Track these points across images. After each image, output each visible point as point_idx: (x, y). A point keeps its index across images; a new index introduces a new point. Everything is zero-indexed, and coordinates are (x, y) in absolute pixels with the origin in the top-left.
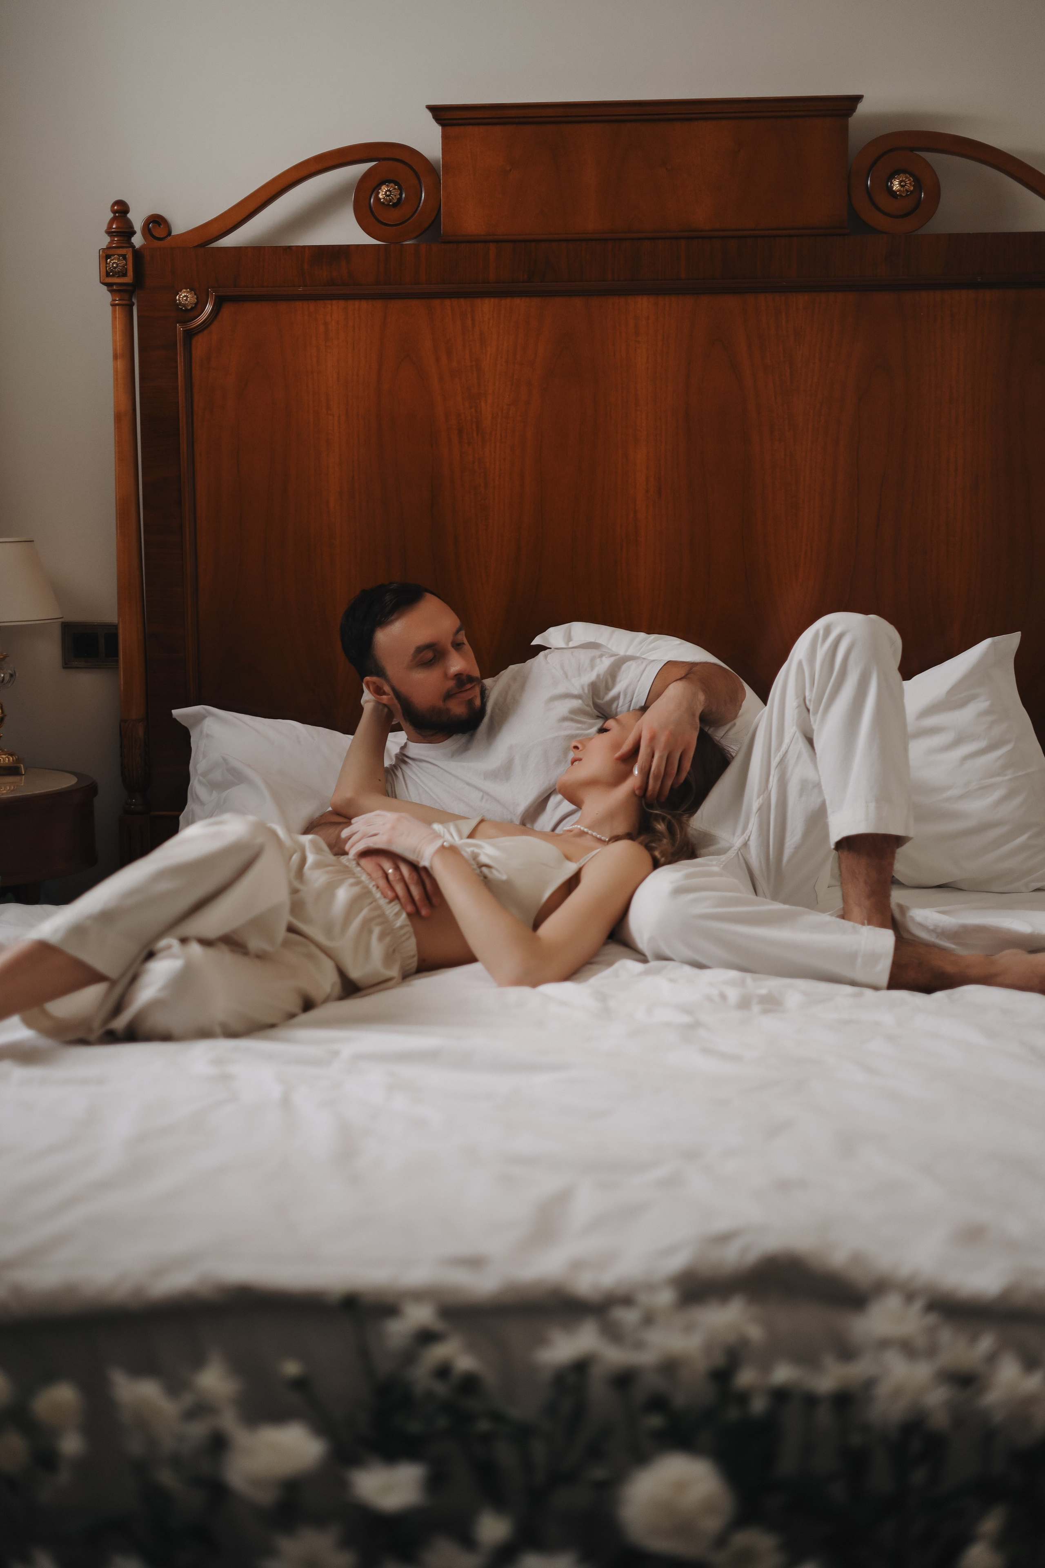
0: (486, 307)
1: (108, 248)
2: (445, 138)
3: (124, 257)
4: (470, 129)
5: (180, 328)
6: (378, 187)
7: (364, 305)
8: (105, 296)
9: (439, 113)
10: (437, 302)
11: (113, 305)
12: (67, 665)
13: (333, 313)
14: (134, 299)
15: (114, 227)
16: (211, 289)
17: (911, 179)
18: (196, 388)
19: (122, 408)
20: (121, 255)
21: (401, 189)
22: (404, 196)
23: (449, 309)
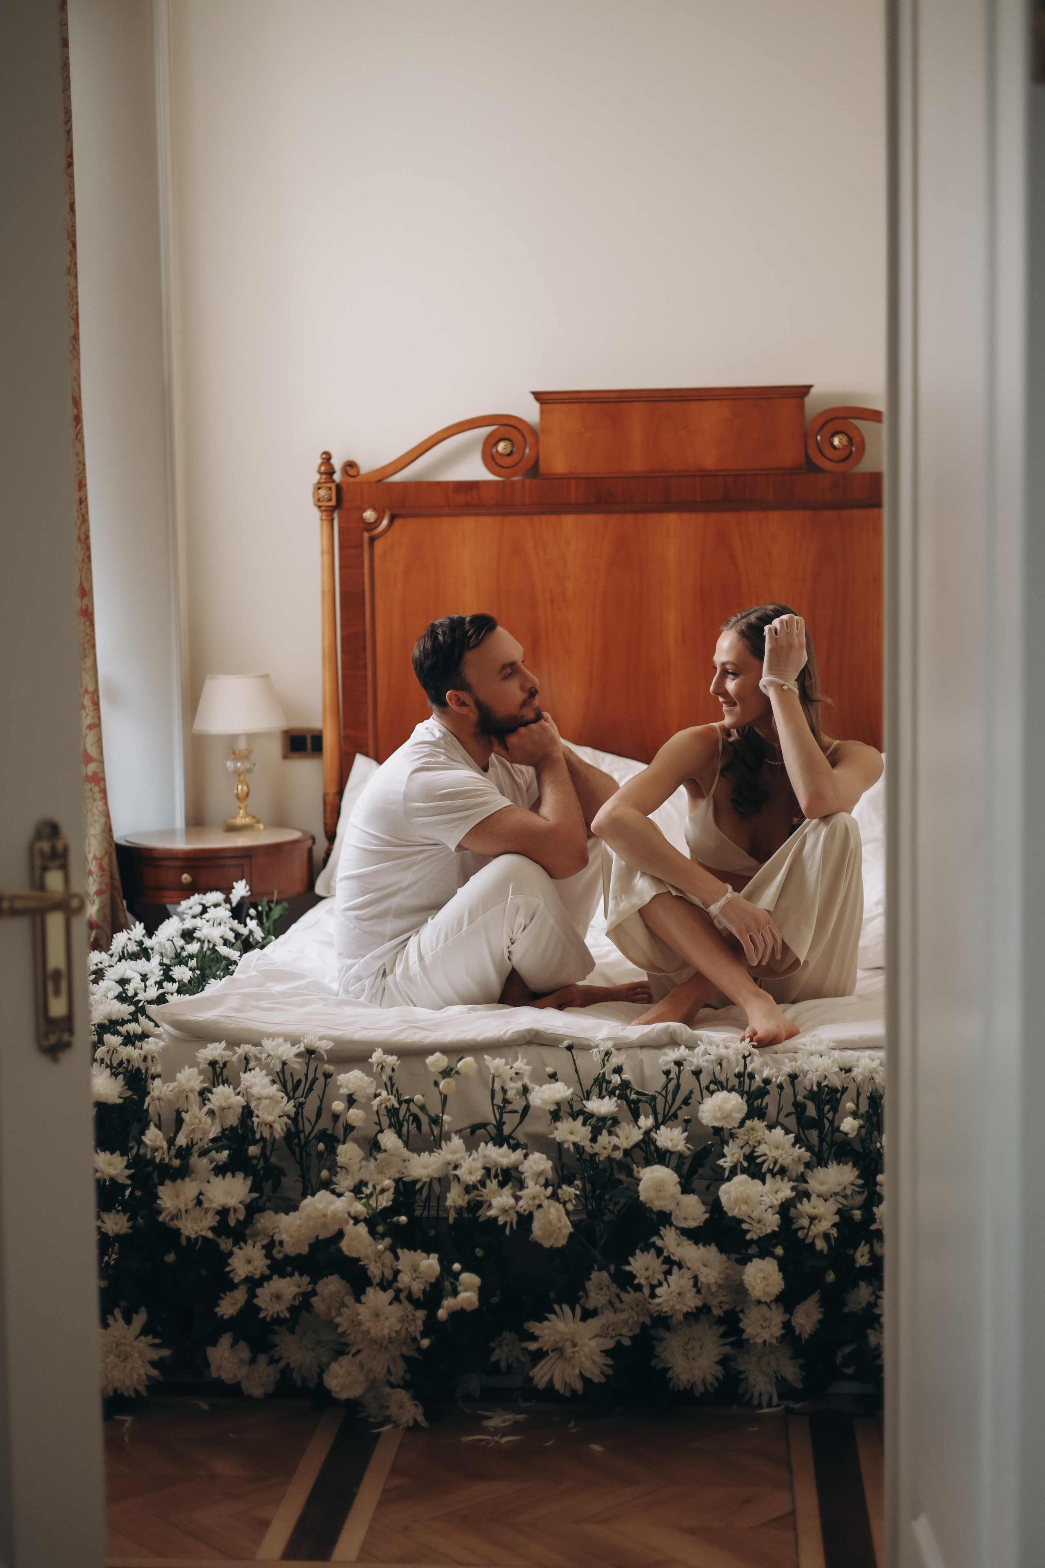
0: (569, 521)
1: (319, 483)
2: (542, 412)
3: (330, 489)
4: (559, 405)
5: (366, 535)
7: (488, 520)
8: (316, 514)
9: (539, 396)
10: (536, 518)
11: (322, 520)
12: (285, 757)
13: (468, 524)
14: (336, 515)
15: (323, 468)
16: (387, 510)
17: (846, 437)
18: (377, 574)
19: (327, 587)
20: (327, 487)
21: (513, 445)
22: (515, 449)
23: (544, 522)
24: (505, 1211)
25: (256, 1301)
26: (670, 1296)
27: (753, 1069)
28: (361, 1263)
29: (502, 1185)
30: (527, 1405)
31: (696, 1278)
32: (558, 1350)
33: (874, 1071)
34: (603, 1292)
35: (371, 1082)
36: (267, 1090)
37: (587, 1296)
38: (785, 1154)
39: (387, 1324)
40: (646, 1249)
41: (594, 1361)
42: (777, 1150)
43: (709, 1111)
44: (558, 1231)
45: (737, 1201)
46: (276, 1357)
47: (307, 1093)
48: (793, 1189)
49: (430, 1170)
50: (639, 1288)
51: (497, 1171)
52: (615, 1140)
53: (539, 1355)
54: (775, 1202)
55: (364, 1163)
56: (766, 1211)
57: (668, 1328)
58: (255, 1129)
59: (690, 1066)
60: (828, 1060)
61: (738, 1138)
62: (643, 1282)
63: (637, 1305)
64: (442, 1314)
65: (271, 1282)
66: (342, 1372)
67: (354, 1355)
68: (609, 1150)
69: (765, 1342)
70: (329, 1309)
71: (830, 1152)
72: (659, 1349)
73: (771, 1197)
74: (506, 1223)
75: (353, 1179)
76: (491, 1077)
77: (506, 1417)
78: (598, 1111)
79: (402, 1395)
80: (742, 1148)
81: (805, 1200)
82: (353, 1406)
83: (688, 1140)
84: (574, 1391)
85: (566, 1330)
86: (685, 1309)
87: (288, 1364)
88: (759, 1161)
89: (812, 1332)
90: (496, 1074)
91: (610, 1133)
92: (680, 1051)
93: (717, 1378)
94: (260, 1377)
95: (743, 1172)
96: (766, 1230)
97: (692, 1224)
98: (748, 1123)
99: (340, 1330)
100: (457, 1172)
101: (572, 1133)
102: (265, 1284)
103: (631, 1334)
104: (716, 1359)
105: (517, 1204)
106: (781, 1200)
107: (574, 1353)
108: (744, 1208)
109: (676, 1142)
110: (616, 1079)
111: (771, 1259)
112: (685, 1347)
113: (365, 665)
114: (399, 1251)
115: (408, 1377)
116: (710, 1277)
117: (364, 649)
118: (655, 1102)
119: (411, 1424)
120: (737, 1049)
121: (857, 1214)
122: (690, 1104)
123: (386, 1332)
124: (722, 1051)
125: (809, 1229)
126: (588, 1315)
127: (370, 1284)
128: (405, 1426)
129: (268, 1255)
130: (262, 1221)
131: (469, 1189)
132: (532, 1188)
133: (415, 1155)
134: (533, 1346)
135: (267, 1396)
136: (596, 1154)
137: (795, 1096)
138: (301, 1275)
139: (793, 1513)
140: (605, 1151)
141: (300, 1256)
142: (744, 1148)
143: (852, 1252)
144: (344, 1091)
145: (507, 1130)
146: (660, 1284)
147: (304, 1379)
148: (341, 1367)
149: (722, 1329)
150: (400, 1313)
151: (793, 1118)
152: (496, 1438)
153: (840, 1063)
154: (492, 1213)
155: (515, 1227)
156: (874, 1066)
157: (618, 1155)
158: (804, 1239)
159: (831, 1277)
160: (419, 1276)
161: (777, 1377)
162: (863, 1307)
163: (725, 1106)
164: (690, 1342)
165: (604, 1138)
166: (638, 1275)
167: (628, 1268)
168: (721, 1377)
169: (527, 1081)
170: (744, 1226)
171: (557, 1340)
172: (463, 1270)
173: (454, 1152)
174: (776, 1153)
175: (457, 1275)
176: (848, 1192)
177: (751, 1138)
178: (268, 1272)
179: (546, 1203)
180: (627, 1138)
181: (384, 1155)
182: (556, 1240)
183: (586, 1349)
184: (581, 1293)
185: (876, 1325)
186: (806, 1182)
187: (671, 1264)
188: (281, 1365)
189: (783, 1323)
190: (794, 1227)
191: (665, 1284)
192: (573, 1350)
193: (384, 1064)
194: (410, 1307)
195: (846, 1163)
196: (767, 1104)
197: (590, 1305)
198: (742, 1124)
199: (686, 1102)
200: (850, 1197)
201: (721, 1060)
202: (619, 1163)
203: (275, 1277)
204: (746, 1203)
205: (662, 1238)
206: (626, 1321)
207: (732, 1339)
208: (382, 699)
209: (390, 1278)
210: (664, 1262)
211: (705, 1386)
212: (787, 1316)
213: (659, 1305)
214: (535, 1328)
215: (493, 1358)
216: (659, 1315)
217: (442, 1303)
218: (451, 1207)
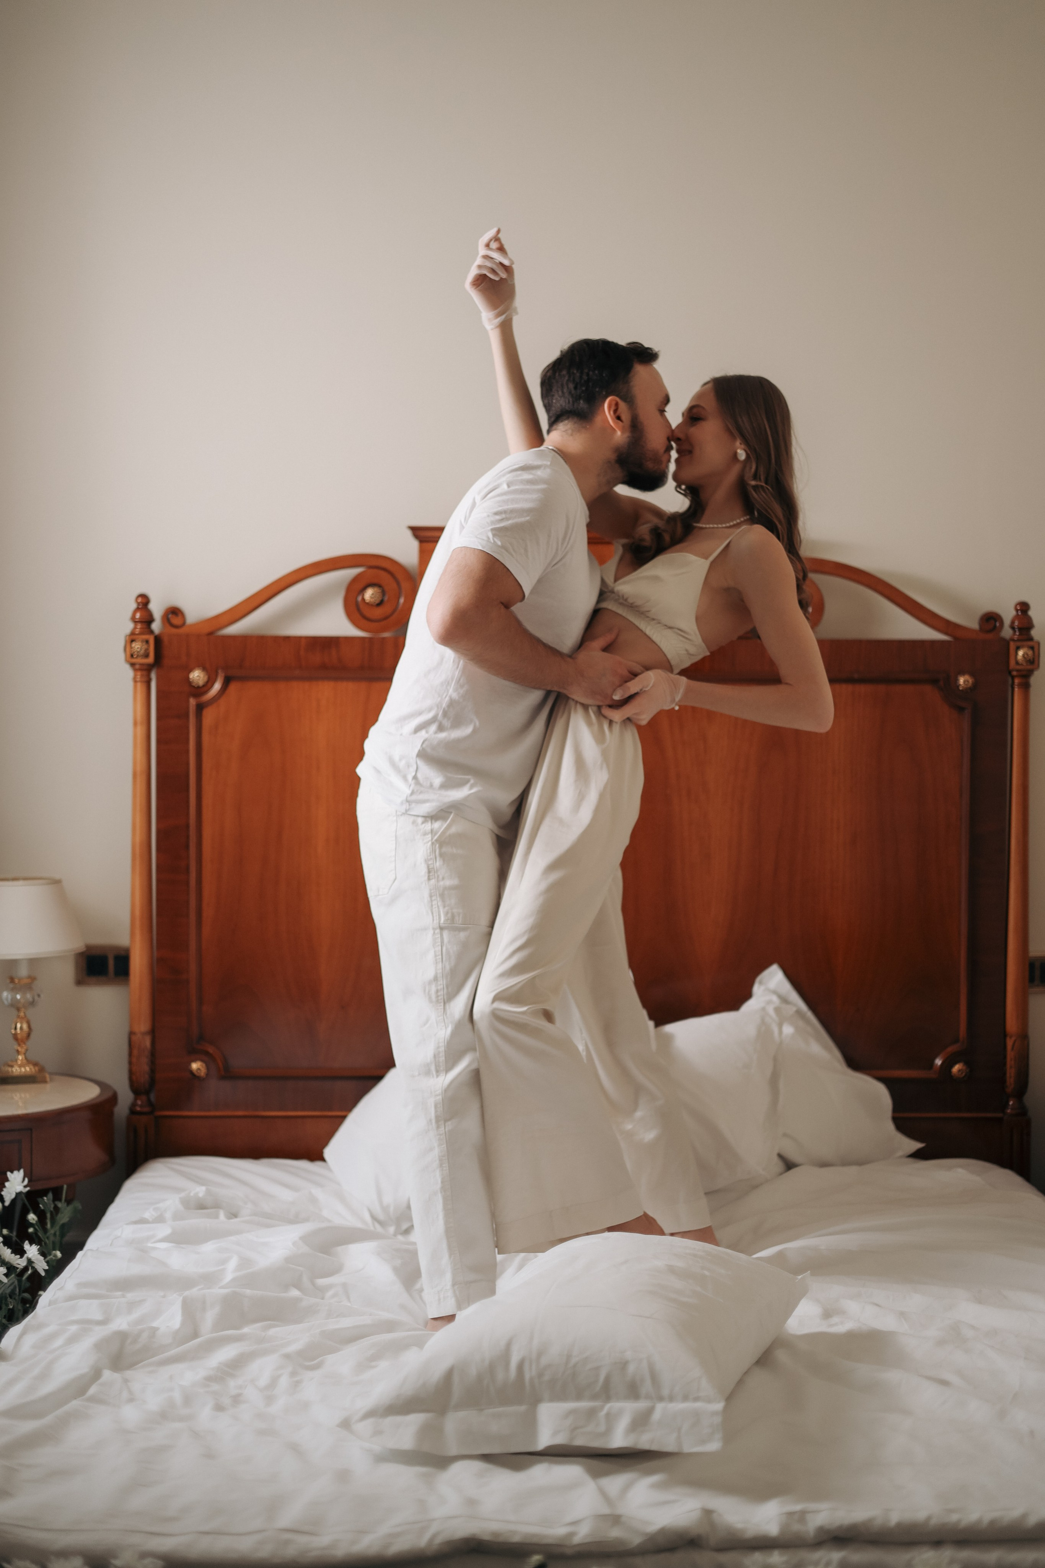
1: (132, 634)
2: (421, 551)
3: (147, 642)
5: (192, 702)
6: (364, 589)
7: (351, 686)
9: (417, 532)
11: (135, 681)
12: (80, 983)
13: (325, 692)
14: (153, 676)
15: (138, 615)
16: (220, 669)
18: (205, 753)
20: (144, 640)
21: (382, 592)
22: (386, 598)
113: (187, 869)
117: (188, 848)
208: (208, 911)
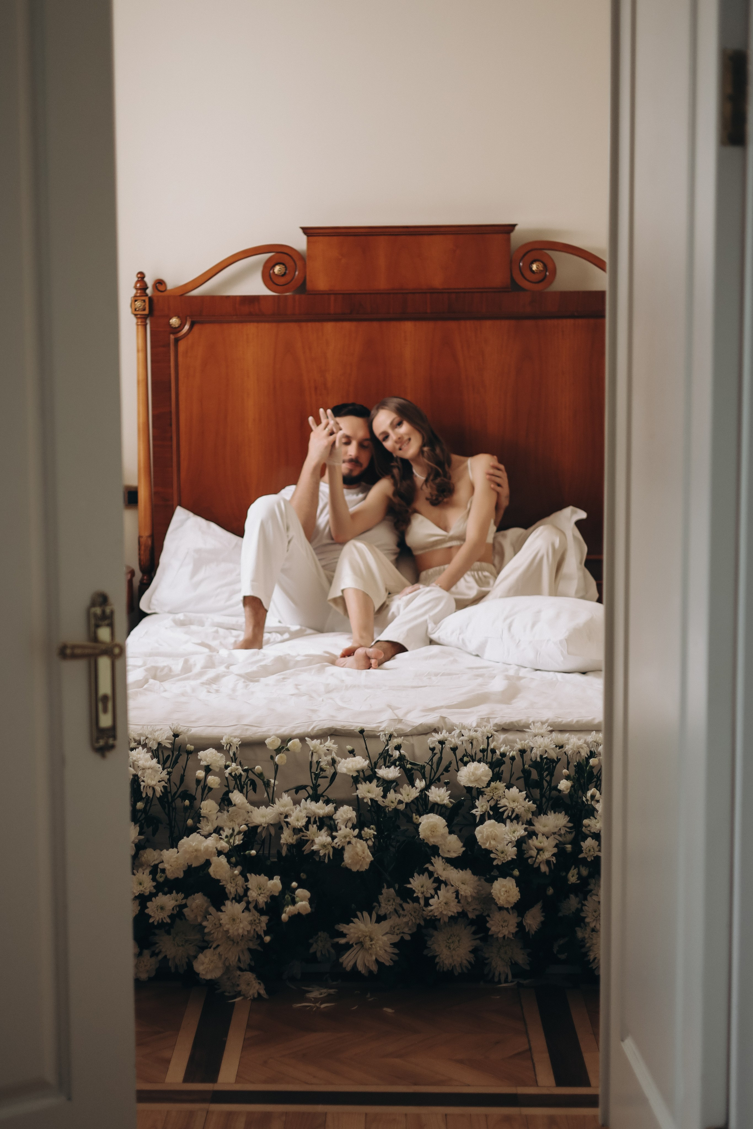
0: (329, 326)
1: (135, 296)
2: (309, 242)
3: (144, 301)
4: (321, 238)
5: (172, 337)
6: (274, 266)
7: (267, 325)
9: (306, 230)
10: (303, 324)
11: (138, 325)
13: (251, 329)
14: (148, 322)
15: (138, 285)
16: (188, 318)
17: (542, 264)
18: (180, 368)
19: (142, 377)
20: (142, 300)
21: (286, 267)
22: (287, 272)
23: (311, 326)
24: (324, 846)
25: (147, 911)
26: (440, 905)
27: (494, 746)
28: (221, 884)
29: (320, 828)
30: (335, 983)
31: (457, 892)
32: (360, 943)
33: (580, 747)
34: (390, 903)
35: (221, 757)
36: (149, 762)
37: (380, 906)
38: (520, 805)
39: (241, 925)
40: (422, 872)
41: (386, 951)
42: (514, 803)
43: (465, 776)
44: (362, 859)
45: (488, 838)
46: (157, 951)
47: (173, 765)
48: (526, 830)
49: (267, 818)
50: (417, 900)
51: (315, 818)
52: (399, 797)
53: (348, 947)
54: (513, 839)
55: (219, 814)
56: (507, 845)
57: (435, 928)
58: (142, 790)
59: (450, 744)
60: (548, 740)
61: (485, 795)
62: (420, 895)
63: (415, 912)
64: (284, 917)
65: (157, 898)
66: (207, 960)
67: (214, 949)
68: (396, 804)
69: (504, 937)
70: (196, 916)
71: (548, 804)
72: (429, 943)
73: (510, 835)
74: (325, 855)
75: (212, 825)
76: (311, 753)
77: (322, 991)
78: (387, 776)
79: (249, 976)
80: (488, 801)
81: (534, 837)
82: (212, 984)
83: (451, 796)
84: (370, 972)
85: (367, 930)
86: (450, 914)
87: (165, 957)
88: (501, 810)
89: (537, 930)
90: (315, 751)
91: (395, 791)
92: (442, 734)
93: (470, 963)
94: (145, 966)
95: (489, 819)
96: (507, 858)
97: (454, 855)
98: (493, 784)
99: (206, 930)
100: (288, 820)
101: (369, 792)
102: (153, 899)
103: (410, 932)
104: (470, 949)
105: (333, 842)
106: (518, 837)
107: (371, 945)
108: (493, 843)
109: (443, 797)
110: (396, 754)
111: (511, 878)
112: (448, 941)
113: (171, 437)
114: (248, 875)
115: (253, 964)
116: (467, 891)
117: (171, 425)
118: (424, 770)
119: (256, 996)
120: (483, 732)
121: (569, 847)
122: (450, 771)
123: (240, 931)
124: (473, 734)
125: (536, 858)
126: (380, 919)
127: (228, 899)
128: (252, 997)
129: (154, 879)
130: (145, 855)
131: (296, 831)
132: (344, 831)
133: (256, 808)
134: (342, 941)
135: (150, 979)
136: (386, 806)
137: (524, 765)
138: (177, 893)
139: (530, 1049)
140: (392, 804)
141: (177, 879)
142: (490, 802)
143: (564, 874)
144: (203, 763)
145: (320, 790)
146: (432, 897)
147: (176, 967)
148: (206, 957)
149: (473, 928)
150: (251, 918)
151: (522, 780)
152: (318, 1005)
153: (556, 741)
154: (315, 848)
155: (331, 857)
156: (580, 744)
157: (402, 807)
158: (533, 865)
159: (550, 891)
160: (263, 892)
161: (511, 962)
162: (573, 912)
163: (476, 772)
164: (451, 937)
165: (392, 795)
166: (416, 891)
167: (409, 886)
168: (473, 962)
169: (334, 755)
170: (492, 856)
171: (360, 936)
172: (299, 887)
173: (285, 806)
174: (513, 805)
175: (293, 890)
176: (563, 832)
177: (495, 795)
178: (154, 891)
179: (354, 840)
180: (408, 795)
181: (234, 808)
182: (361, 866)
183: (381, 942)
184: (375, 904)
185: (582, 924)
186: (533, 825)
187: (439, 883)
188: (160, 957)
189: (517, 923)
190: (526, 856)
191: (436, 896)
192: (371, 943)
193: (231, 744)
194: (257, 914)
195: (560, 812)
196: (503, 771)
197: (382, 912)
198: (488, 785)
199: (446, 770)
200: (563, 835)
201: (472, 740)
202: (402, 812)
203: (160, 894)
204: (494, 839)
205: (433, 865)
206: (407, 923)
207: (481, 935)
208: (184, 464)
209: (242, 894)
210: (434, 882)
211: (462, 968)
212: (520, 919)
213: (431, 911)
214: (343, 928)
215: (312, 951)
216: (431, 919)
217: (285, 910)
218: (284, 844)
